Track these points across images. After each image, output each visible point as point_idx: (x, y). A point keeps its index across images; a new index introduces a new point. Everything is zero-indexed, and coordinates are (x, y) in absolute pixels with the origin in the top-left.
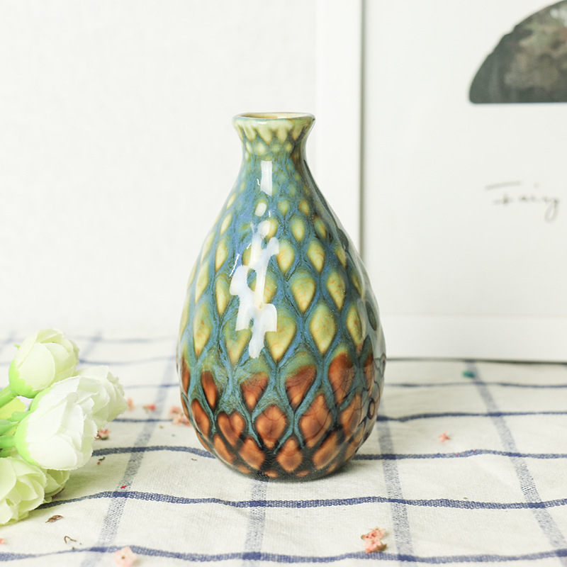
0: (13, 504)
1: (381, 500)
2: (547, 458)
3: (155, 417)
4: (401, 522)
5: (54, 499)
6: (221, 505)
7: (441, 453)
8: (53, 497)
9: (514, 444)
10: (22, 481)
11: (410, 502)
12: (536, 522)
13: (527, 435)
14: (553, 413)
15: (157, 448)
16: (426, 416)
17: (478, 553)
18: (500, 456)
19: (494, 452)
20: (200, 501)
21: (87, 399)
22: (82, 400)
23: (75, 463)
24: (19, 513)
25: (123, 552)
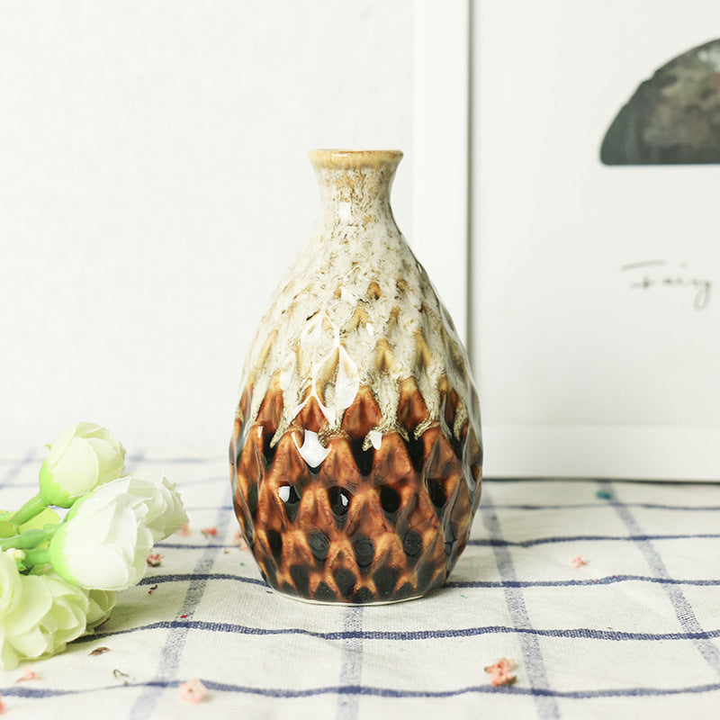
0: (48, 633)
1: (505, 629)
2: (707, 585)
3: (216, 542)
4: (532, 655)
5: (97, 631)
6: (308, 636)
7: (576, 579)
8: (96, 629)
9: (666, 571)
10: (60, 603)
11: (541, 633)
12: (699, 653)
13: (680, 559)
14: (711, 536)
16: (554, 540)
17: (630, 686)
18: (650, 582)
19: (642, 578)
20: (281, 632)
21: (139, 505)
22: (134, 505)
23: (126, 582)
24: (55, 645)
25: (189, 685)
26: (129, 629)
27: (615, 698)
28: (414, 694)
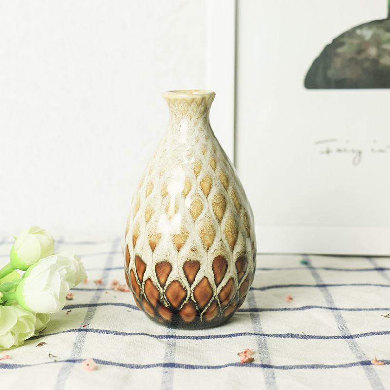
0: (15, 335)
1: (249, 334)
2: (354, 310)
3: (102, 287)
4: (263, 347)
6: (148, 337)
7: (287, 307)
8: (40, 333)
9: (334, 303)
10: (21, 320)
11: (268, 336)
12: (348, 346)
13: (341, 297)
14: (359, 285)
15: (105, 304)
16: (277, 286)
17: (311, 363)
18: (325, 309)
19: (321, 307)
20: (135, 334)
21: (62, 269)
22: (59, 269)
23: (55, 309)
24: (19, 341)
25: (87, 362)
26: (57, 332)
27: (303, 369)
28: (201, 367)
